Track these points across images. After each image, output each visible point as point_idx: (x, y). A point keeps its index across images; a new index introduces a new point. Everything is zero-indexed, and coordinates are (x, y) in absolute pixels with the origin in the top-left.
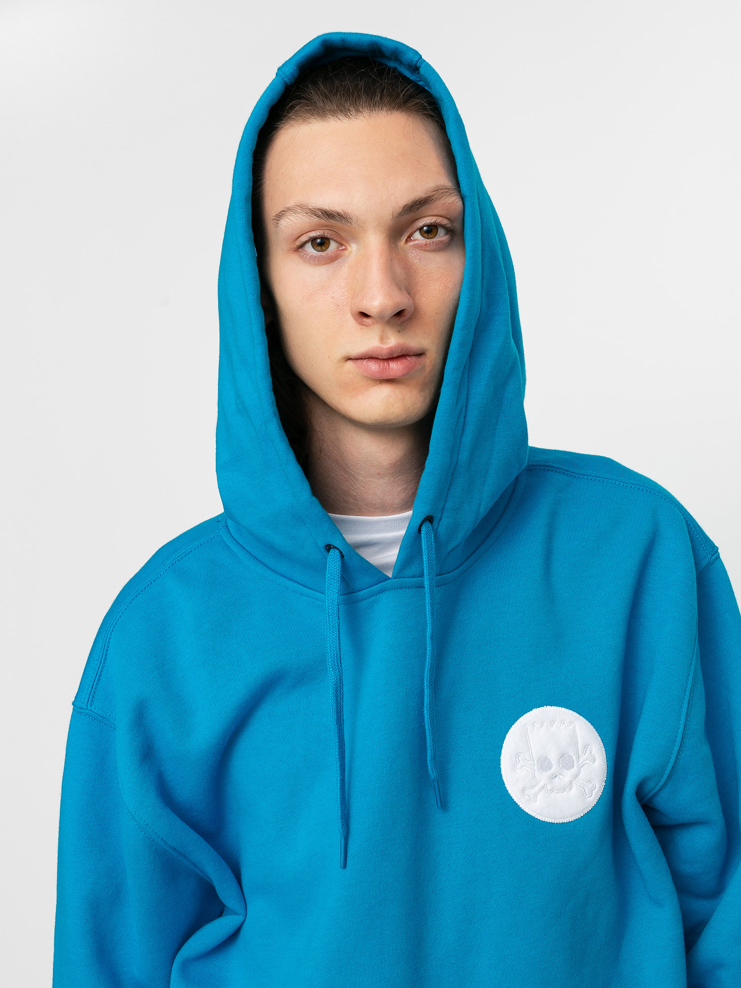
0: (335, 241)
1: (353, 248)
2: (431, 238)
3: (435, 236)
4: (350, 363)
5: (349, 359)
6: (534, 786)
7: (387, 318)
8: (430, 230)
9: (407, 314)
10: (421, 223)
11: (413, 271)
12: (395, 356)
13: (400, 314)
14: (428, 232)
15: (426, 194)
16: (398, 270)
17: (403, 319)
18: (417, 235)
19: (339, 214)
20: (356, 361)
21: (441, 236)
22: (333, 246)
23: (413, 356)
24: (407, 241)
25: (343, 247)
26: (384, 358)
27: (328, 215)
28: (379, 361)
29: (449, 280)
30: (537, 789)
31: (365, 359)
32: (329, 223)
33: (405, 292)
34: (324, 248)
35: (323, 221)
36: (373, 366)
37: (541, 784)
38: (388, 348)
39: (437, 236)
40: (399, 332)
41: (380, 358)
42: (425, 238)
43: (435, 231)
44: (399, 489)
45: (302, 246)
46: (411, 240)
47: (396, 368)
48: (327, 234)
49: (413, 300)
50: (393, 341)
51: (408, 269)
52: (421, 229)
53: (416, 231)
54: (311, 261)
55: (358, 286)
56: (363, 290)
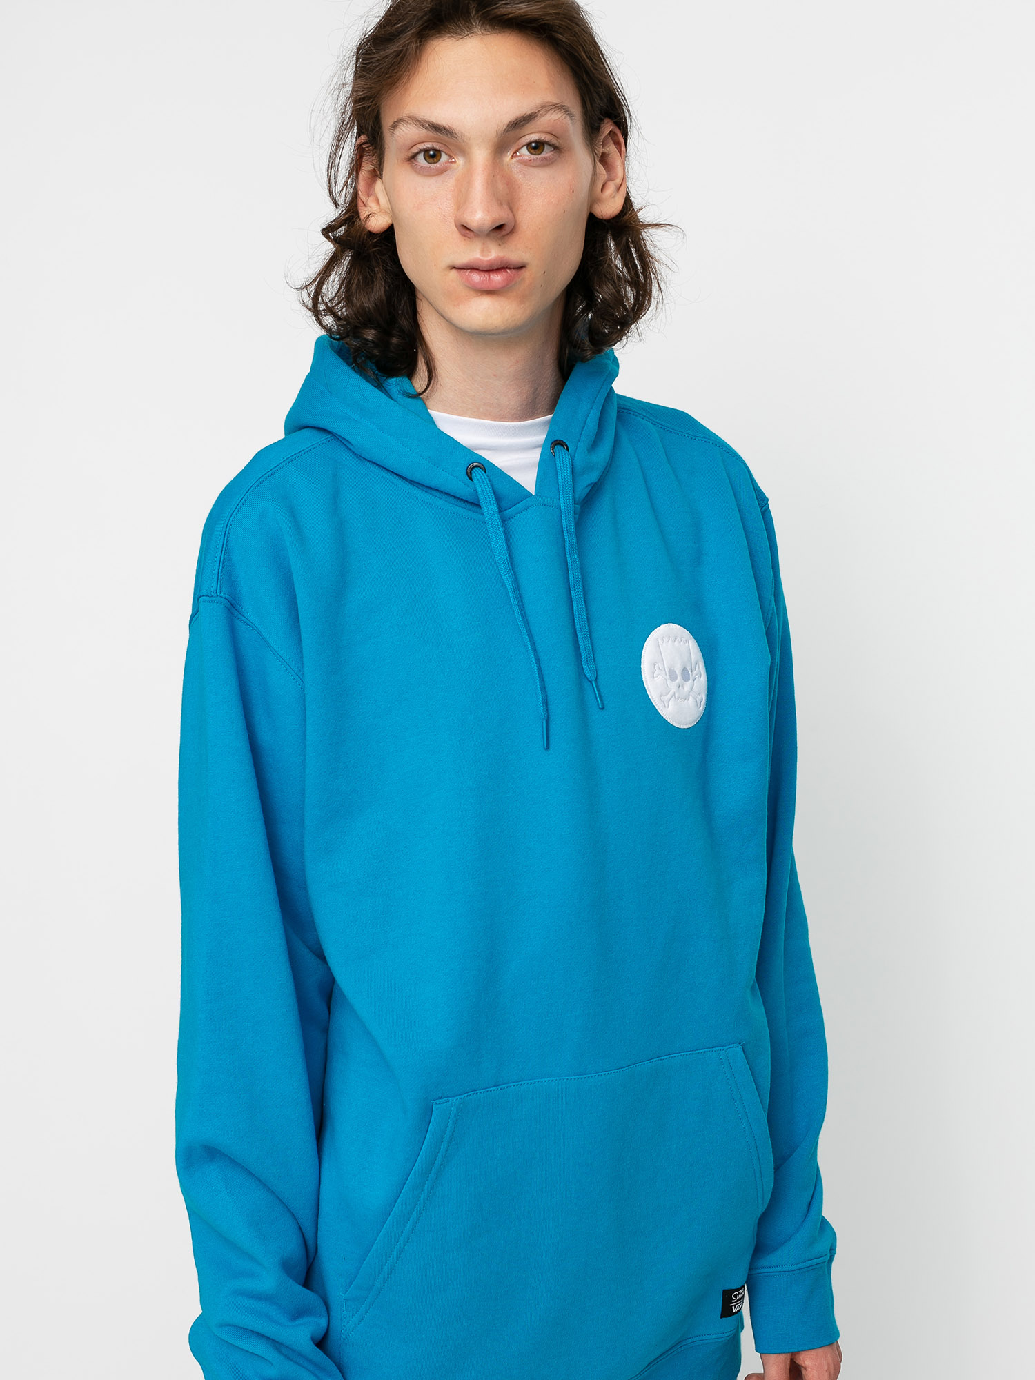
0: (446, 154)
1: (460, 161)
2: (539, 154)
3: (541, 153)
4: (454, 271)
5: (454, 268)
6: (667, 694)
7: (486, 232)
8: (537, 147)
9: (507, 229)
10: (527, 139)
11: (517, 187)
12: (495, 268)
13: (500, 227)
14: (535, 148)
15: (532, 110)
16: (501, 186)
17: (504, 232)
18: (524, 150)
19: (444, 128)
20: (459, 270)
21: (547, 153)
22: (444, 158)
23: (514, 269)
24: (512, 157)
25: (453, 160)
26: (485, 269)
27: (436, 128)
28: (481, 272)
29: (552, 196)
30: (669, 696)
31: (468, 269)
32: (436, 136)
33: (505, 206)
34: (435, 160)
35: (431, 134)
36: (476, 277)
37: (672, 692)
38: (488, 261)
39: (544, 152)
40: (500, 245)
41: (481, 269)
42: (531, 154)
43: (542, 147)
44: (514, 392)
45: (414, 156)
46: (517, 156)
47: (497, 278)
48: (436, 146)
49: (514, 215)
50: (493, 253)
51: (511, 184)
52: (529, 145)
53: (523, 146)
54: (421, 172)
55: (462, 200)
56: (465, 202)
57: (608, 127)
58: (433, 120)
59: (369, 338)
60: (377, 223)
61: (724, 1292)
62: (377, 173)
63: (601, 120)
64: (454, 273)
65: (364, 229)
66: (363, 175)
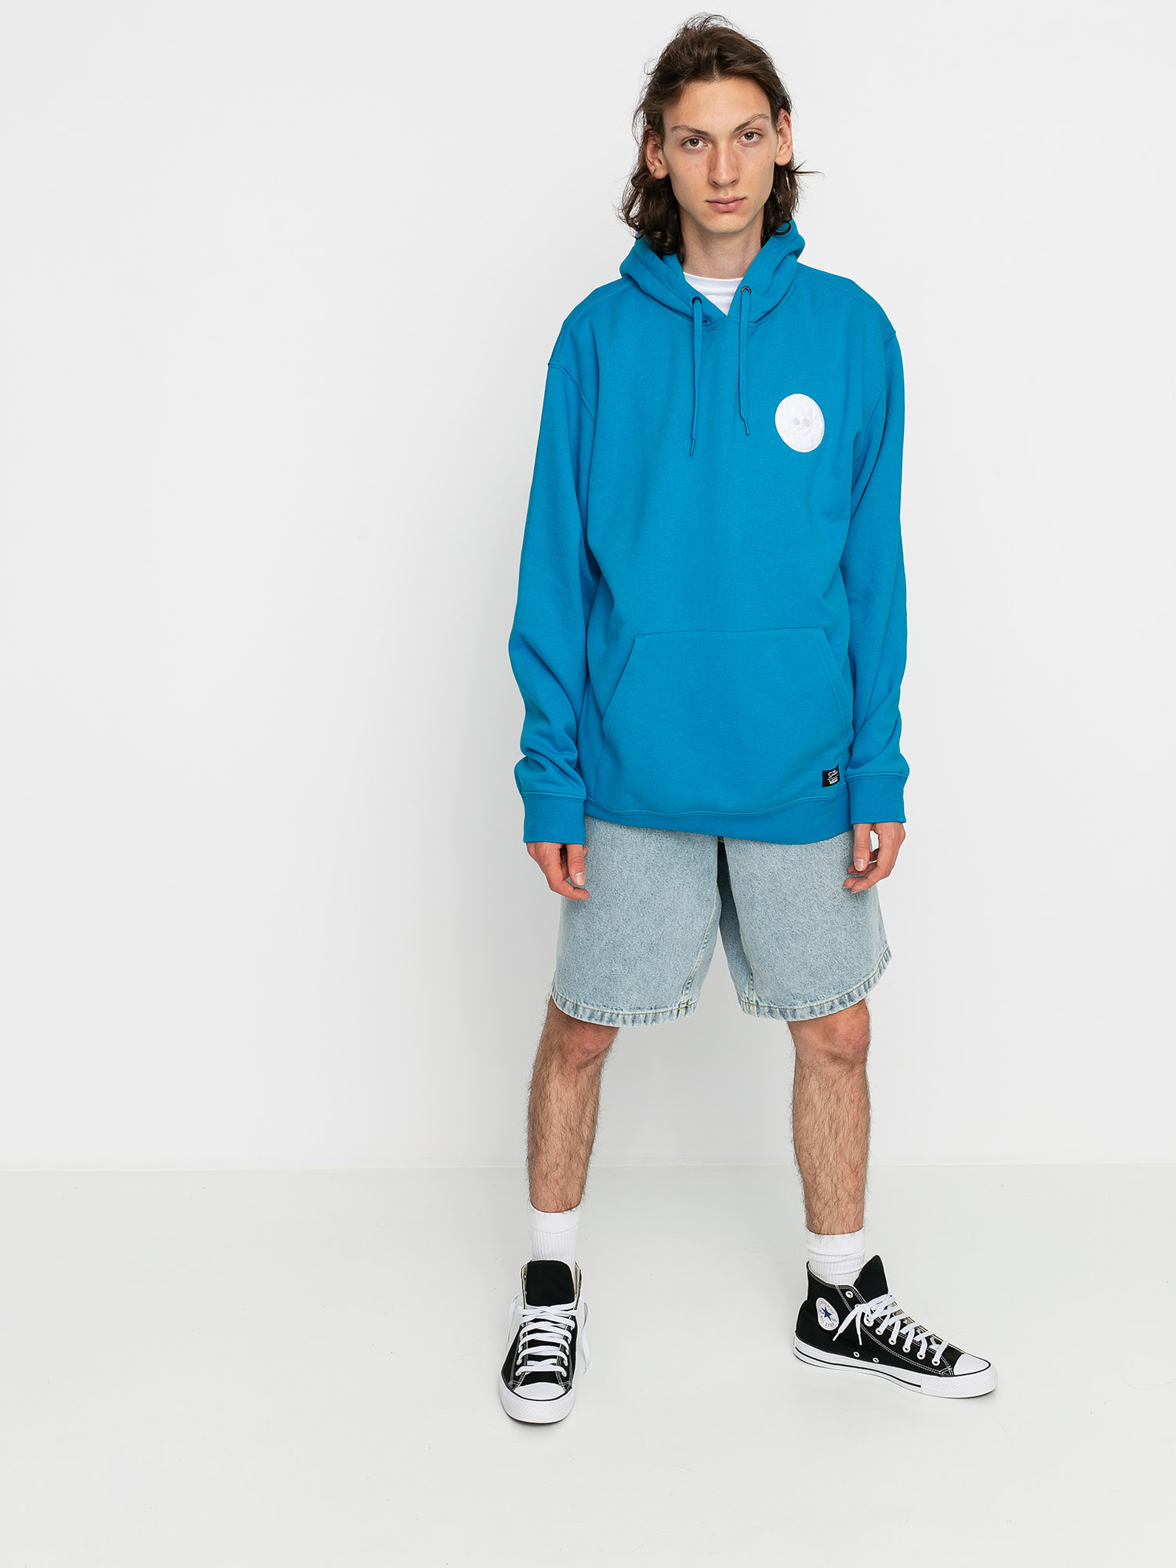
1: (710, 147)
2: (751, 139)
5: (707, 201)
7: (727, 185)
8: (750, 136)
11: (741, 159)
12: (731, 202)
13: (733, 182)
15: (747, 119)
16: (732, 159)
18: (743, 138)
19: (702, 130)
20: (710, 202)
21: (755, 139)
22: (701, 143)
23: (740, 200)
24: (738, 143)
25: (706, 146)
26: (725, 202)
27: (698, 131)
32: (696, 134)
33: (735, 170)
34: (696, 145)
35: (694, 133)
36: (719, 206)
38: (726, 198)
39: (753, 138)
40: (732, 190)
41: (722, 202)
42: (747, 140)
45: (682, 143)
46: (741, 142)
48: (697, 138)
49: (740, 174)
50: (729, 194)
51: (737, 157)
52: (746, 135)
54: (689, 152)
55: (713, 166)
56: (715, 169)
57: (783, 112)
58: (697, 128)
59: (657, 237)
60: (660, 174)
61: (824, 772)
62: (660, 146)
63: (779, 109)
64: (707, 204)
65: (654, 178)
66: (650, 146)
